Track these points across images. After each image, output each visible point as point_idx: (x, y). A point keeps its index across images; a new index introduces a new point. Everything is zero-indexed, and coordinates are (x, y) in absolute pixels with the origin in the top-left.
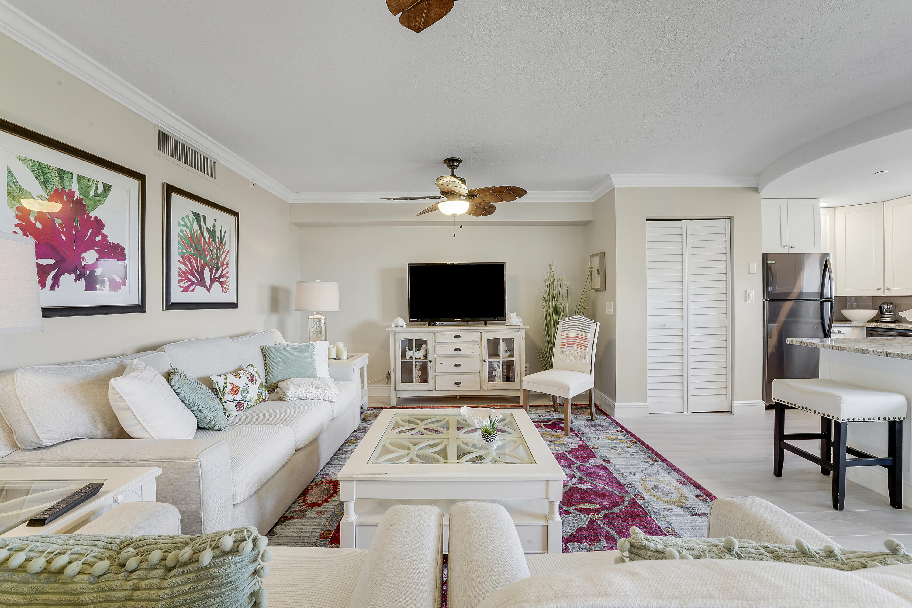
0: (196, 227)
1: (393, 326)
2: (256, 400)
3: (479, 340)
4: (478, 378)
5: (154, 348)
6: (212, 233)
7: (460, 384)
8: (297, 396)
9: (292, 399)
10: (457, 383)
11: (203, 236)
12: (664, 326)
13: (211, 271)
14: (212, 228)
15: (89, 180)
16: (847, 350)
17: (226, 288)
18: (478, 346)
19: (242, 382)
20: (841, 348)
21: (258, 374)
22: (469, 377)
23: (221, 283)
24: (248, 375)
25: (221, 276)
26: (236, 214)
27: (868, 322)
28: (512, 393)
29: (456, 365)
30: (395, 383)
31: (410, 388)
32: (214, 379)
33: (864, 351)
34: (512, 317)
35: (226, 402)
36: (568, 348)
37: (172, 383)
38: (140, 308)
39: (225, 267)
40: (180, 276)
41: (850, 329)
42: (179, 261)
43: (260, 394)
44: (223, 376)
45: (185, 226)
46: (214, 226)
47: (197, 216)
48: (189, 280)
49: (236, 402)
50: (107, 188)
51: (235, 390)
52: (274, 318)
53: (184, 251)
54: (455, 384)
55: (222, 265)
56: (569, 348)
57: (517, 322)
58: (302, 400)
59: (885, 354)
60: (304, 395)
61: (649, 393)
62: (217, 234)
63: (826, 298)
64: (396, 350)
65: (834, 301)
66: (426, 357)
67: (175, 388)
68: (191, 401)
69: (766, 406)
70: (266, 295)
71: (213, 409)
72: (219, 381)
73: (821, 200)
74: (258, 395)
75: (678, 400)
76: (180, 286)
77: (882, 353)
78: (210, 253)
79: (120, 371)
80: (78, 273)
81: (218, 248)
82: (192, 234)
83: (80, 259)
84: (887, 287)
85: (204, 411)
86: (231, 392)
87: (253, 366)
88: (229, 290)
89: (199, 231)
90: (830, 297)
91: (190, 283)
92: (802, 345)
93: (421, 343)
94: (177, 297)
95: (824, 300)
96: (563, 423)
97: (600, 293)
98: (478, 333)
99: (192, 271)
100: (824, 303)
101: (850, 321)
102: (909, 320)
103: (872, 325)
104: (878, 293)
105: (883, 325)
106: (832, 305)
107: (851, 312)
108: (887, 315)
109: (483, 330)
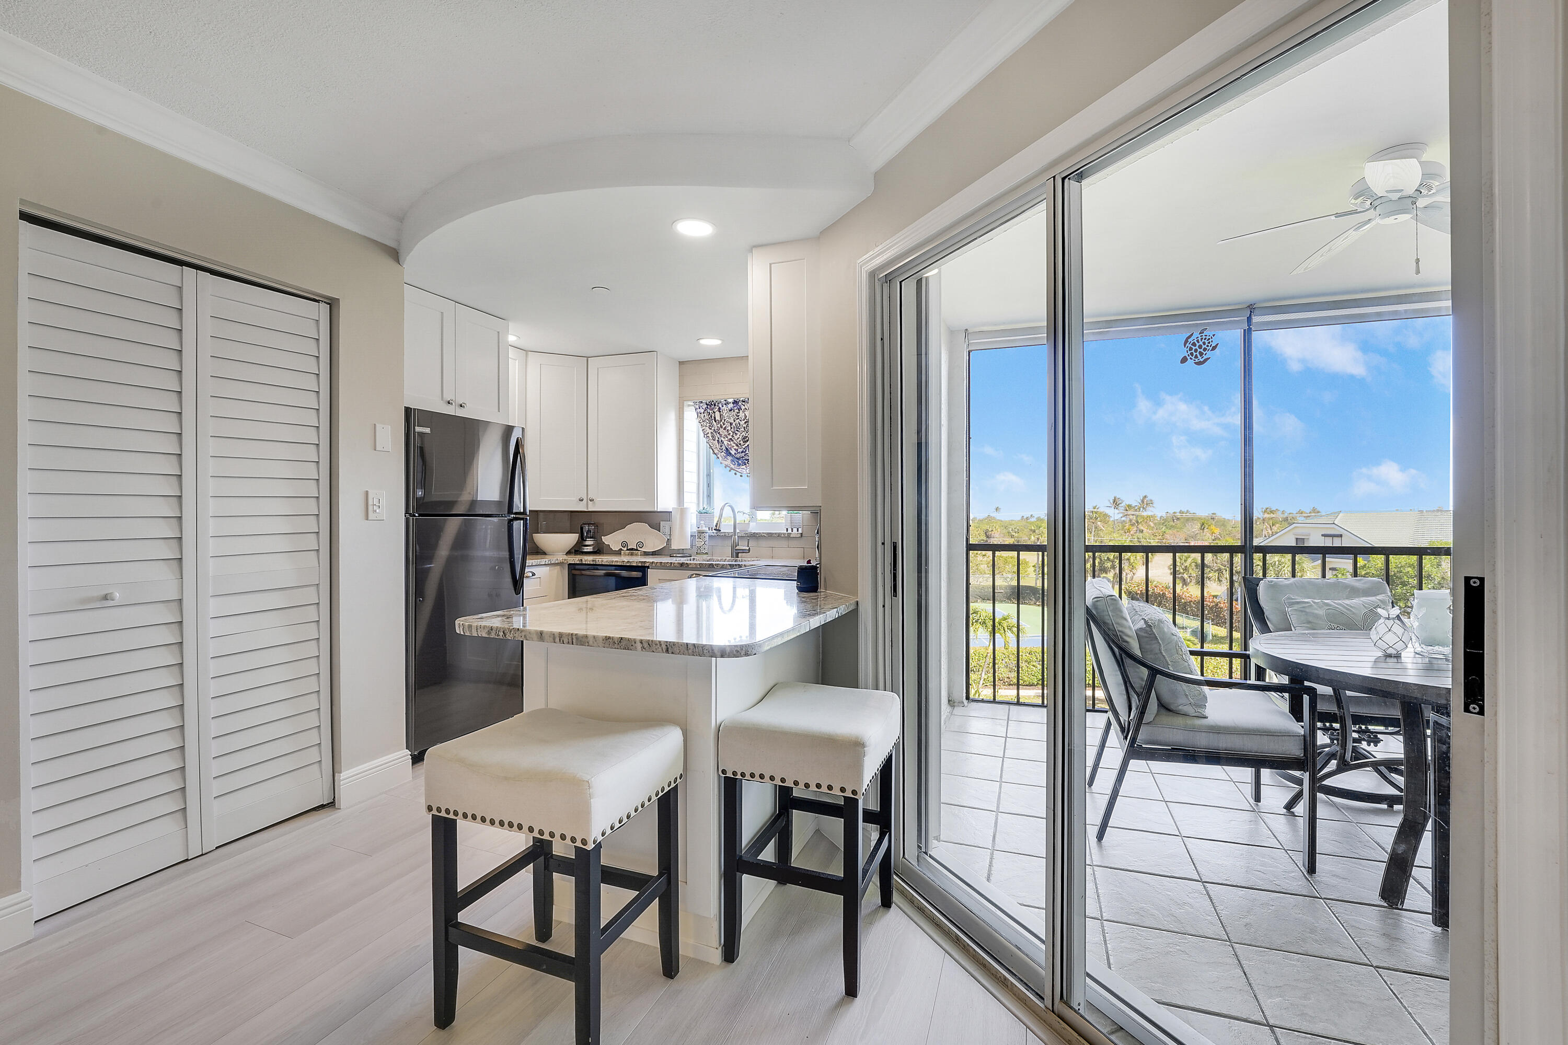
12: (105, 598)
16: (591, 643)
20: (577, 639)
27: (569, 553)
33: (623, 643)
41: (547, 568)
59: (664, 647)
63: (516, 513)
65: (528, 518)
73: (509, 325)
75: (171, 826)
77: (659, 645)
90: (522, 511)
92: (493, 635)
95: (512, 516)
100: (515, 523)
101: (544, 553)
102: (615, 548)
103: (575, 559)
104: (581, 507)
105: (588, 559)
106: (525, 525)
107: (544, 539)
108: (589, 542)
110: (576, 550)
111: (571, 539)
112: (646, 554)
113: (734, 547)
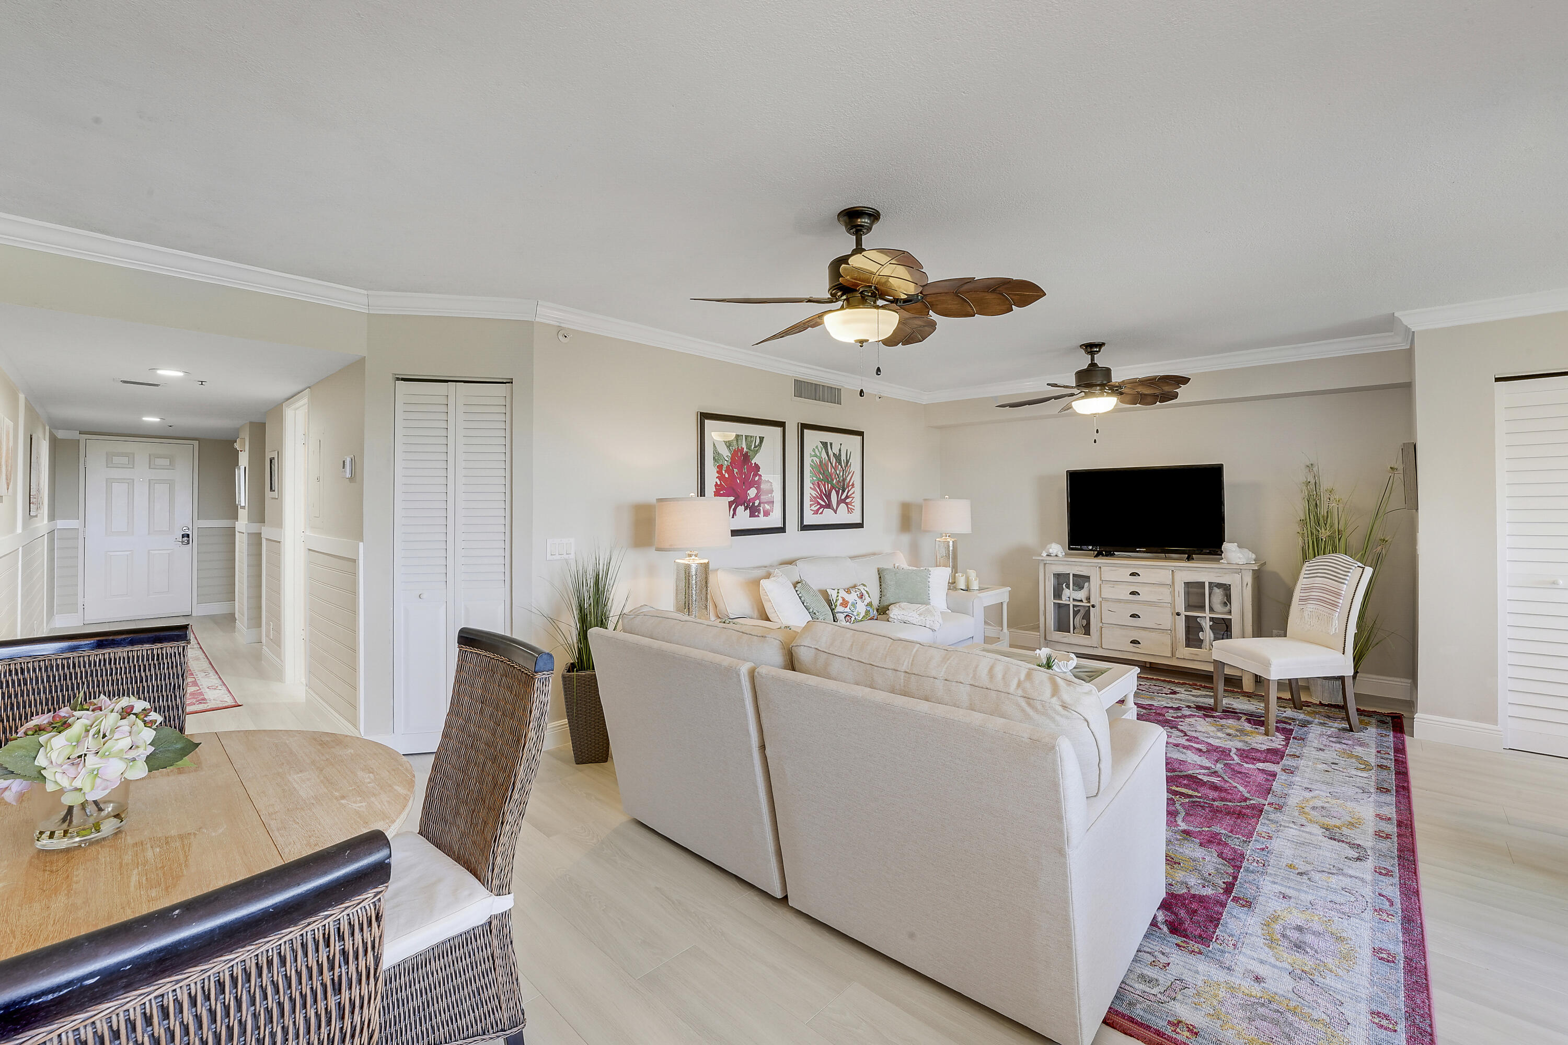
0: (824, 455)
1: (1044, 554)
2: (864, 616)
3: (1169, 582)
4: (1168, 639)
5: (791, 562)
6: (838, 457)
7: (1140, 643)
8: (899, 618)
9: (895, 621)
10: (1134, 642)
11: (830, 462)
13: (837, 493)
14: (838, 453)
15: (751, 437)
17: (851, 509)
18: (1167, 591)
19: (852, 597)
21: (867, 593)
22: (1153, 635)
23: (847, 504)
24: (858, 593)
25: (847, 497)
26: (861, 434)
29: (1133, 616)
30: (1045, 630)
31: (1065, 640)
32: (829, 591)
34: (1233, 551)
35: (838, 613)
36: (1309, 606)
37: (797, 589)
38: (782, 530)
39: (850, 488)
40: (811, 501)
42: (810, 488)
43: (867, 612)
44: (836, 591)
45: (816, 456)
46: (840, 450)
47: (825, 444)
48: (819, 503)
49: (845, 614)
50: (762, 439)
51: (845, 603)
52: (905, 539)
53: (814, 478)
54: (1131, 642)
55: (848, 486)
56: (1311, 607)
58: (905, 623)
60: (906, 619)
62: (843, 458)
64: (1047, 586)
66: (1088, 599)
67: (798, 593)
68: (808, 604)
70: (895, 512)
71: (823, 614)
72: (833, 594)
74: (866, 612)
76: (811, 510)
78: (837, 476)
79: (768, 576)
80: (746, 505)
81: (843, 470)
82: (821, 462)
83: (746, 495)
85: (817, 614)
86: (841, 604)
87: (864, 585)
88: (854, 510)
89: (827, 458)
91: (819, 506)
93: (1081, 581)
94: (809, 519)
96: (1263, 717)
98: (1167, 571)
99: (821, 495)
109: (1177, 568)
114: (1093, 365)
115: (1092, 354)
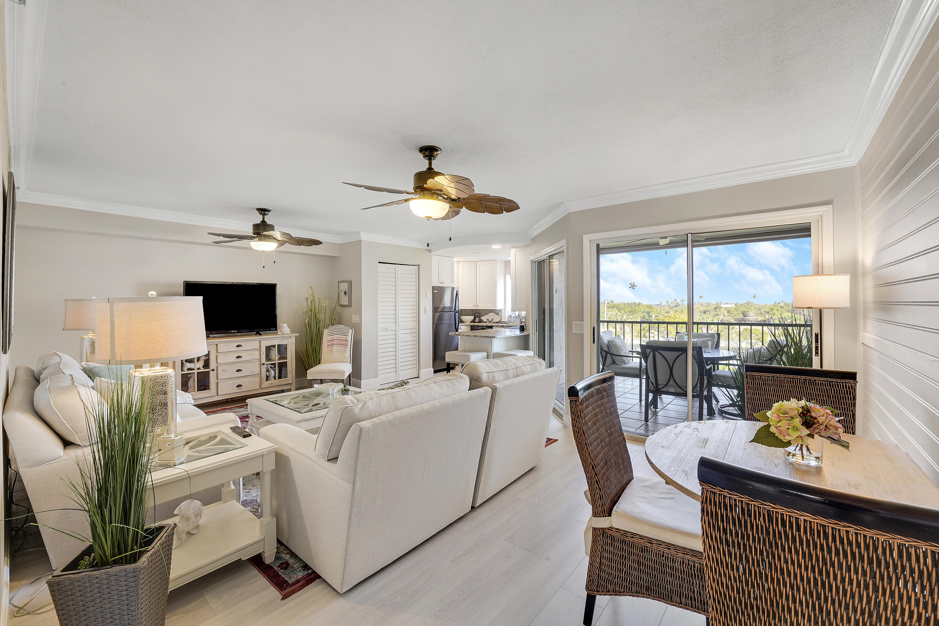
3: (258, 348)
4: (257, 379)
7: (242, 386)
10: (239, 386)
12: (387, 329)
16: (471, 336)
18: (258, 353)
20: (468, 336)
22: (249, 379)
27: (471, 322)
28: (287, 387)
29: (238, 371)
33: (476, 336)
34: (284, 328)
36: (334, 347)
41: (465, 326)
54: (237, 387)
56: (335, 348)
57: (288, 331)
61: (380, 372)
63: (456, 311)
65: (460, 312)
69: (434, 371)
73: (455, 258)
75: (394, 374)
84: (477, 305)
90: (458, 310)
97: (347, 309)
98: (257, 341)
100: (456, 314)
101: (464, 322)
102: (485, 321)
103: (472, 324)
104: (475, 308)
105: (476, 324)
106: (459, 314)
107: (464, 318)
108: (477, 319)
109: (261, 339)
110: (473, 321)
111: (472, 318)
112: (494, 323)
113: (521, 320)
114: (263, 222)
115: (264, 215)
